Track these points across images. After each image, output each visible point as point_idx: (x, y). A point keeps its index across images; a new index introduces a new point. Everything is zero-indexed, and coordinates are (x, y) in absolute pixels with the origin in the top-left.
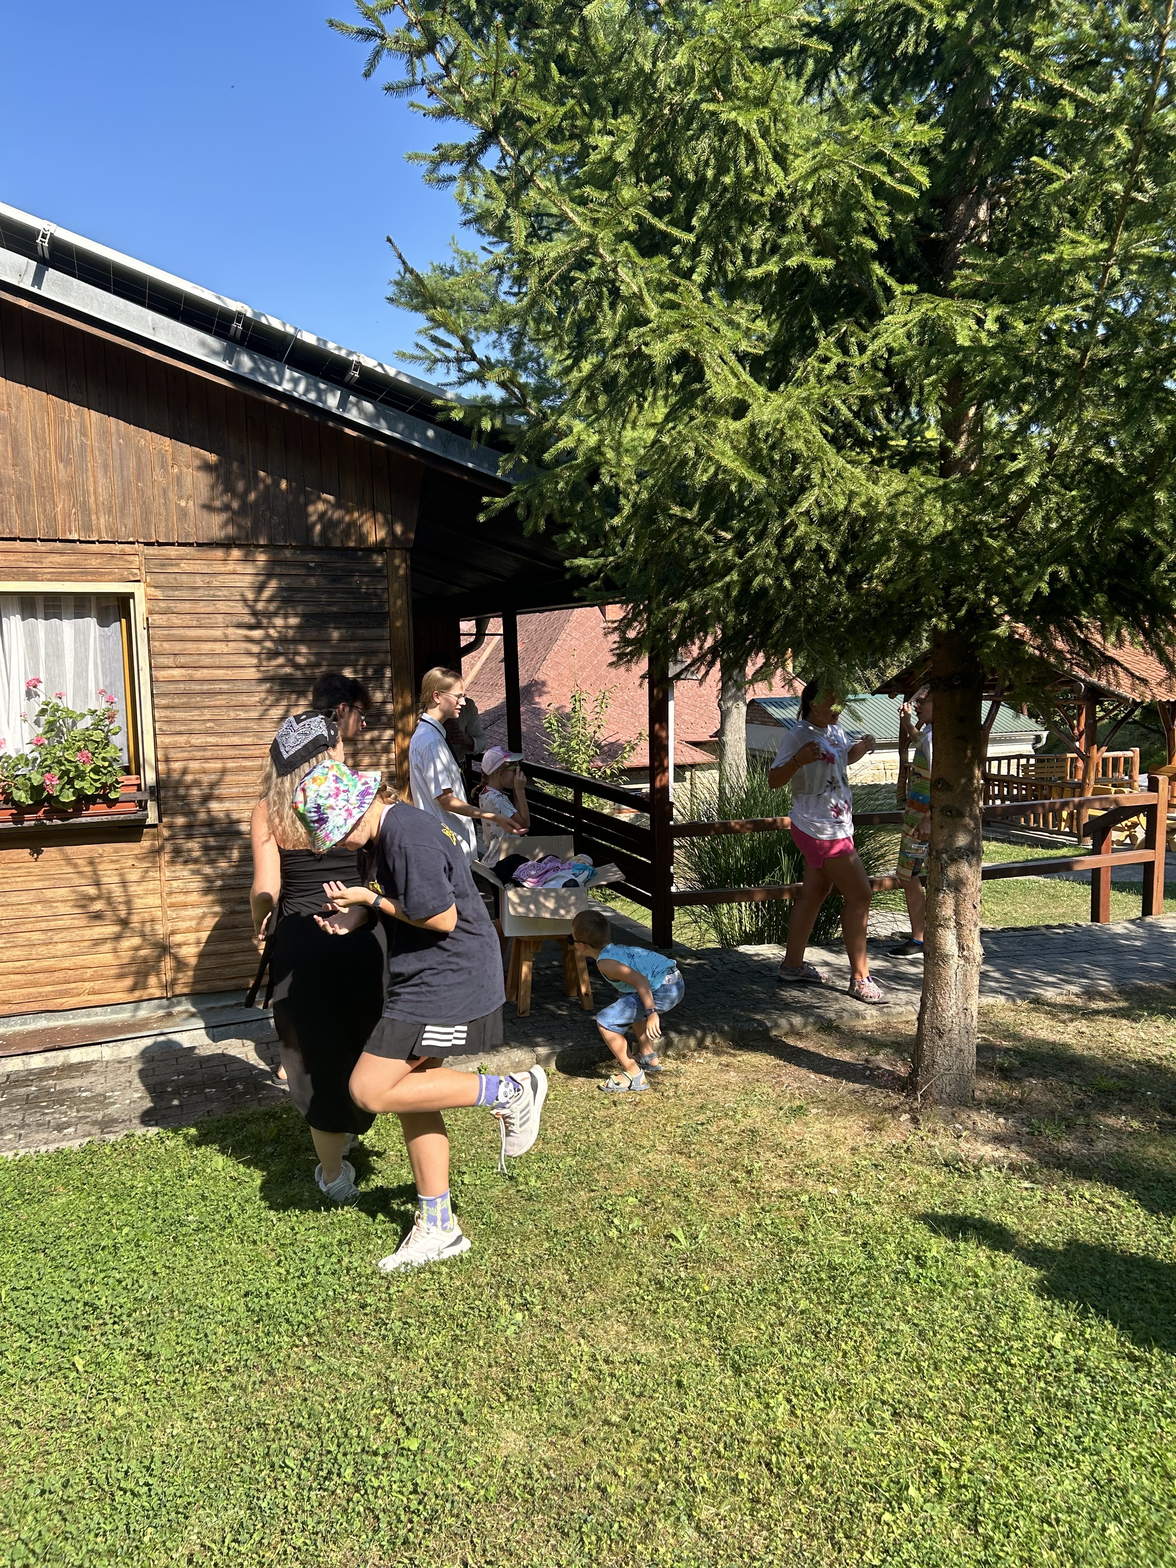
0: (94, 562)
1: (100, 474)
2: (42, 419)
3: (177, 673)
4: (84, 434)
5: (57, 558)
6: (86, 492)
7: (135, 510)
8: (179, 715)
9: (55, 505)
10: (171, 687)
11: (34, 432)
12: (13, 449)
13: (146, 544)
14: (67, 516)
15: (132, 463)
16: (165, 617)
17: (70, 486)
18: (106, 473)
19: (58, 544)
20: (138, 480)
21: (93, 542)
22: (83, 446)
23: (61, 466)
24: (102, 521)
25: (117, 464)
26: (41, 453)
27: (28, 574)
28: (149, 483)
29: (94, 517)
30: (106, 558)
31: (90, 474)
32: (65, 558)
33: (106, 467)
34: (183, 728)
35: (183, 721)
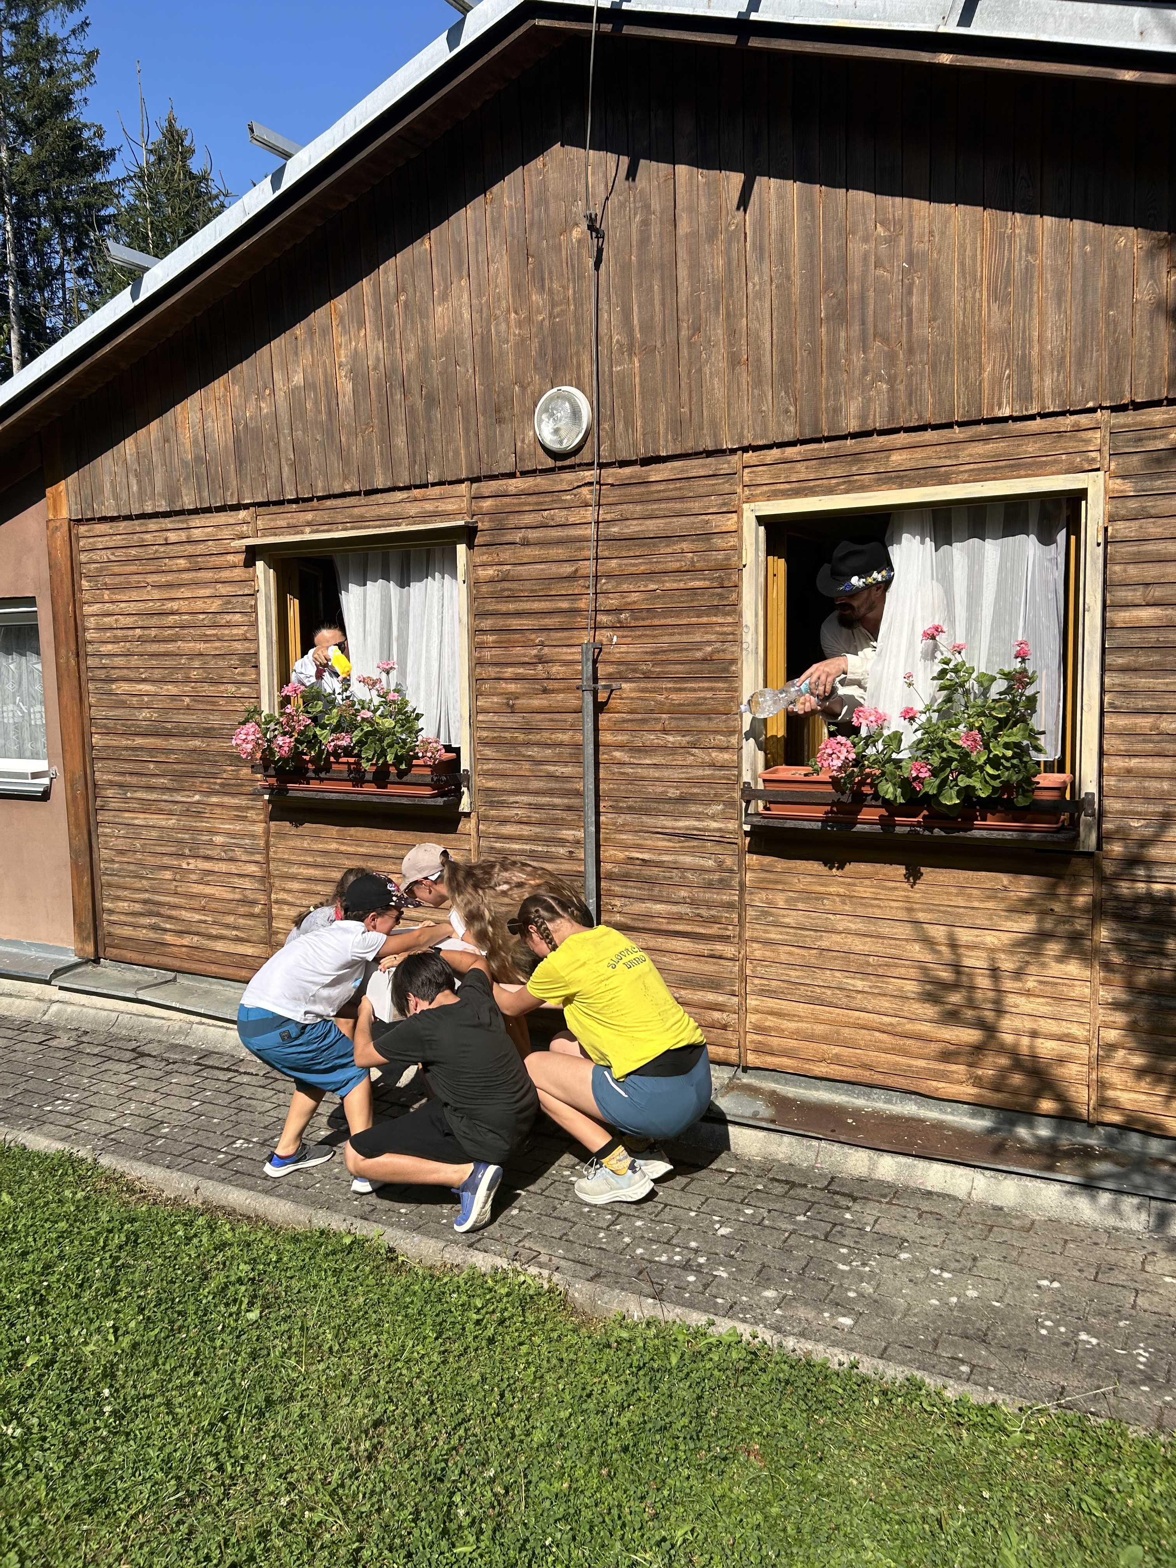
0: (1031, 448)
1: (1050, 308)
2: (974, 242)
3: (1146, 615)
4: (1031, 250)
5: (980, 449)
6: (1026, 341)
7: (1099, 357)
8: (1143, 682)
9: (981, 368)
10: (1135, 638)
11: (962, 264)
12: (932, 296)
13: (1115, 409)
14: (996, 381)
15: (1102, 281)
16: (1135, 524)
17: (1004, 336)
18: (1059, 305)
19: (983, 428)
20: (1110, 306)
21: (1032, 417)
22: (1029, 269)
23: (995, 307)
24: (1048, 382)
25: (1078, 288)
26: (969, 294)
27: (938, 475)
28: (1127, 309)
29: (1035, 378)
30: (1048, 440)
31: (1035, 310)
32: (990, 446)
33: (1059, 296)
34: (1148, 704)
35: (1151, 693)
